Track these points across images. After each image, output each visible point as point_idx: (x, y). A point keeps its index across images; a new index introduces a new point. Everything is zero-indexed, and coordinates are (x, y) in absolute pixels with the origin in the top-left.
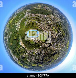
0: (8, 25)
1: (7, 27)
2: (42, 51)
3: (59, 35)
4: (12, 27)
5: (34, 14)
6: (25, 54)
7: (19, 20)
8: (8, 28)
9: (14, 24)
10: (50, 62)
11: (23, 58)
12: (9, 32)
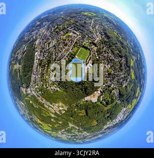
0: (54, 133)
1: (57, 136)
2: (104, 57)
3: (74, 29)
4: (57, 123)
5: (32, 75)
6: (113, 89)
7: (44, 107)
8: (60, 132)
9: (52, 118)
10: (122, 43)
11: (121, 95)
12: (69, 131)
